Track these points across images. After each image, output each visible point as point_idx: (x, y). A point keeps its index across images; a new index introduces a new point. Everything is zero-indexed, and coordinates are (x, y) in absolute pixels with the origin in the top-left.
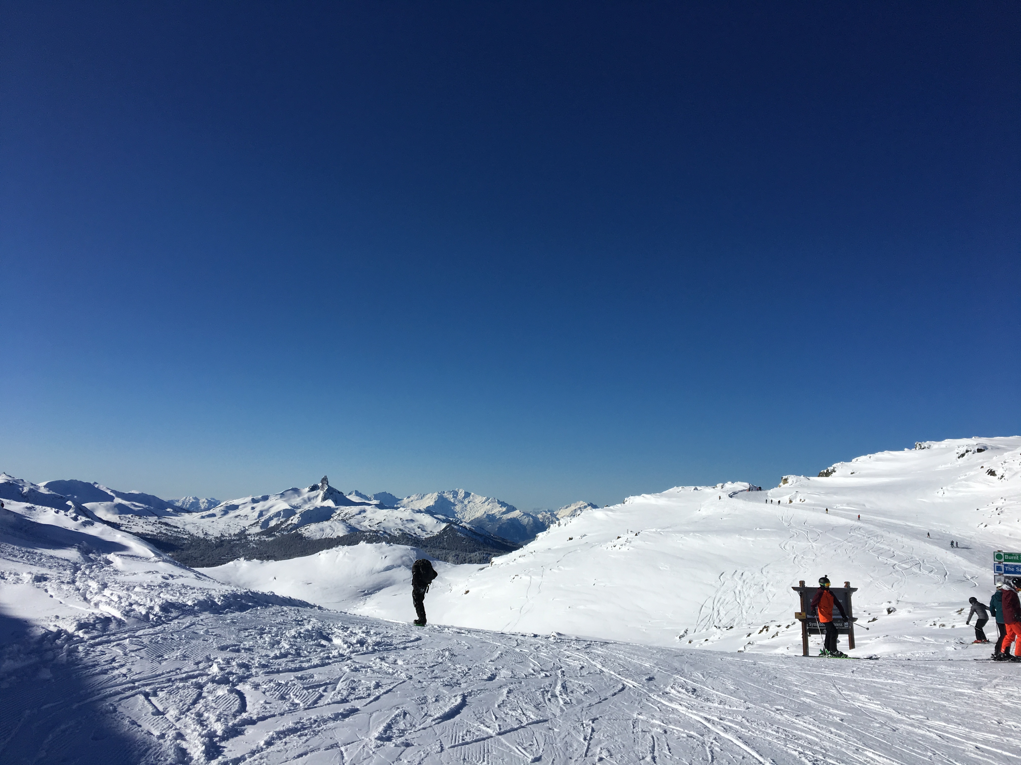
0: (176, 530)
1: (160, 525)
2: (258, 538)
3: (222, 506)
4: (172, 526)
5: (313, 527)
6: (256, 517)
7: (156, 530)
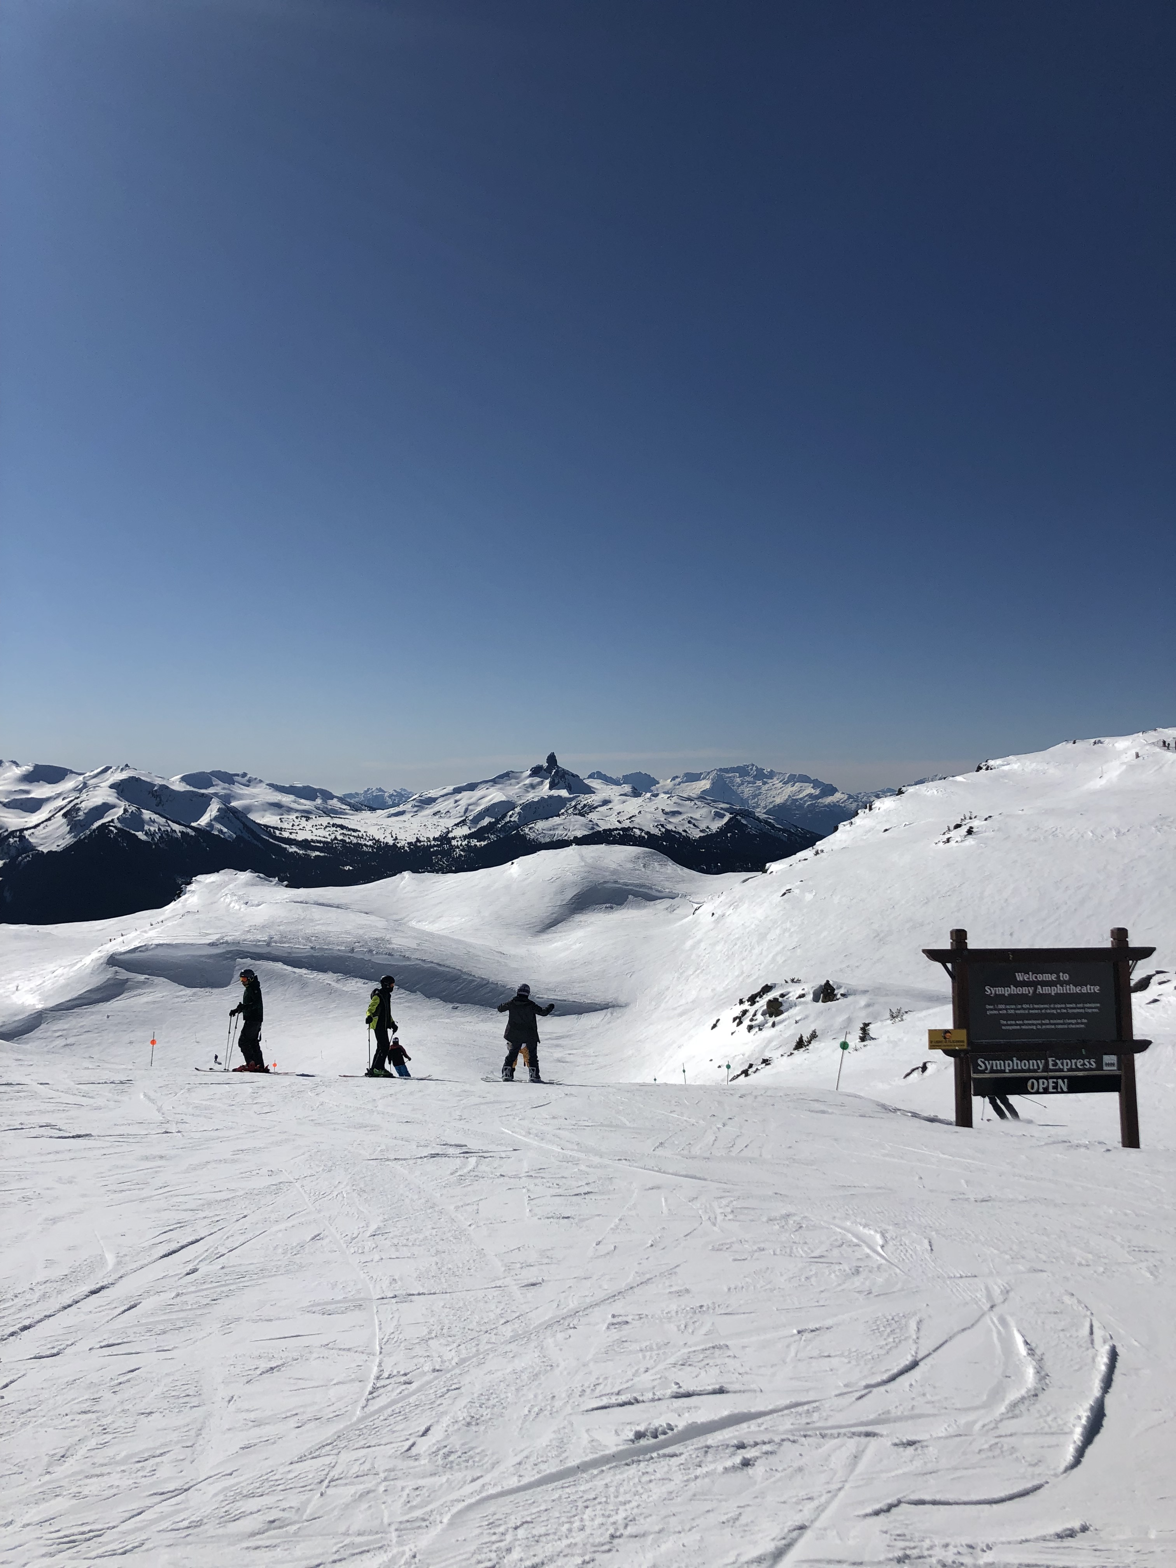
0: (355, 834)
1: (334, 829)
2: (466, 842)
3: (414, 799)
4: (350, 830)
5: (540, 825)
6: (462, 814)
7: (329, 835)
